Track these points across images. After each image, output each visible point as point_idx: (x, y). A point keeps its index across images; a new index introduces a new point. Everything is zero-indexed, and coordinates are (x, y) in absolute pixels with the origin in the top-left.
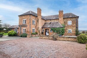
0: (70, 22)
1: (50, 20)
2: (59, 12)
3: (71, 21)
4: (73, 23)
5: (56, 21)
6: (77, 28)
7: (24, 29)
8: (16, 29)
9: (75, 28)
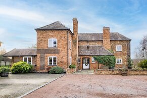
0: (119, 48)
1: (88, 41)
2: (104, 30)
3: (121, 46)
4: (123, 49)
5: (97, 44)
6: (129, 56)
7: (53, 57)
8: (28, 57)
9: (126, 57)
